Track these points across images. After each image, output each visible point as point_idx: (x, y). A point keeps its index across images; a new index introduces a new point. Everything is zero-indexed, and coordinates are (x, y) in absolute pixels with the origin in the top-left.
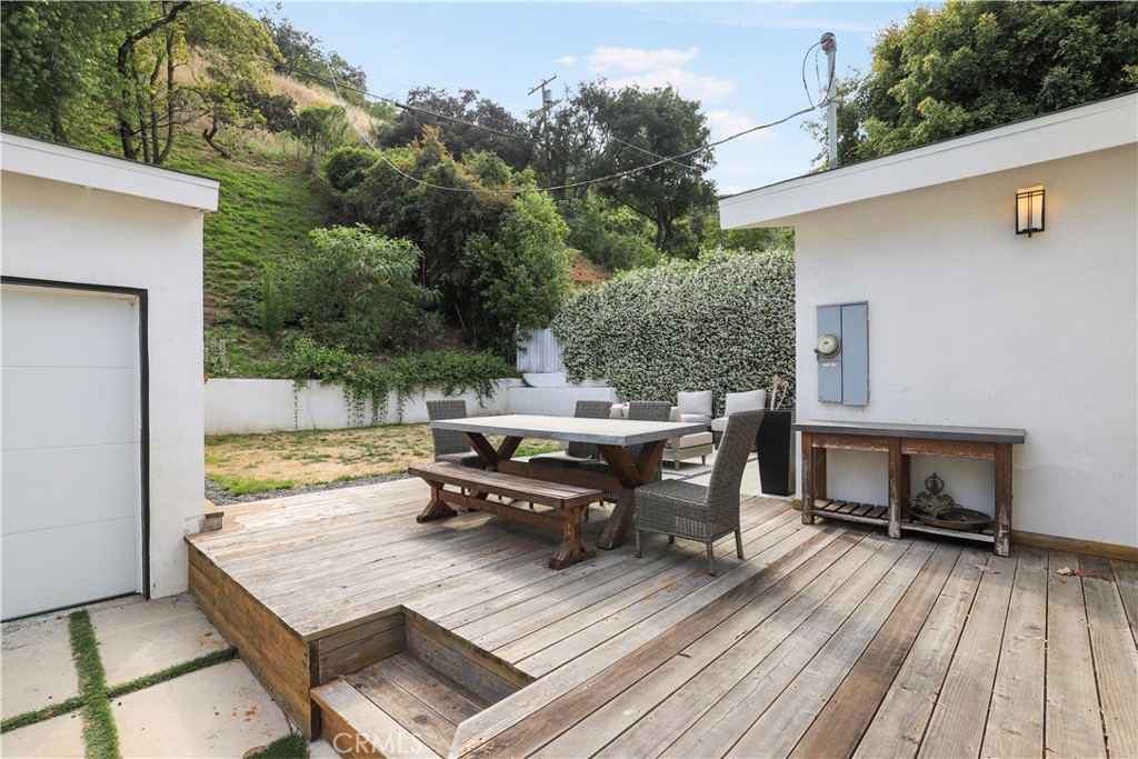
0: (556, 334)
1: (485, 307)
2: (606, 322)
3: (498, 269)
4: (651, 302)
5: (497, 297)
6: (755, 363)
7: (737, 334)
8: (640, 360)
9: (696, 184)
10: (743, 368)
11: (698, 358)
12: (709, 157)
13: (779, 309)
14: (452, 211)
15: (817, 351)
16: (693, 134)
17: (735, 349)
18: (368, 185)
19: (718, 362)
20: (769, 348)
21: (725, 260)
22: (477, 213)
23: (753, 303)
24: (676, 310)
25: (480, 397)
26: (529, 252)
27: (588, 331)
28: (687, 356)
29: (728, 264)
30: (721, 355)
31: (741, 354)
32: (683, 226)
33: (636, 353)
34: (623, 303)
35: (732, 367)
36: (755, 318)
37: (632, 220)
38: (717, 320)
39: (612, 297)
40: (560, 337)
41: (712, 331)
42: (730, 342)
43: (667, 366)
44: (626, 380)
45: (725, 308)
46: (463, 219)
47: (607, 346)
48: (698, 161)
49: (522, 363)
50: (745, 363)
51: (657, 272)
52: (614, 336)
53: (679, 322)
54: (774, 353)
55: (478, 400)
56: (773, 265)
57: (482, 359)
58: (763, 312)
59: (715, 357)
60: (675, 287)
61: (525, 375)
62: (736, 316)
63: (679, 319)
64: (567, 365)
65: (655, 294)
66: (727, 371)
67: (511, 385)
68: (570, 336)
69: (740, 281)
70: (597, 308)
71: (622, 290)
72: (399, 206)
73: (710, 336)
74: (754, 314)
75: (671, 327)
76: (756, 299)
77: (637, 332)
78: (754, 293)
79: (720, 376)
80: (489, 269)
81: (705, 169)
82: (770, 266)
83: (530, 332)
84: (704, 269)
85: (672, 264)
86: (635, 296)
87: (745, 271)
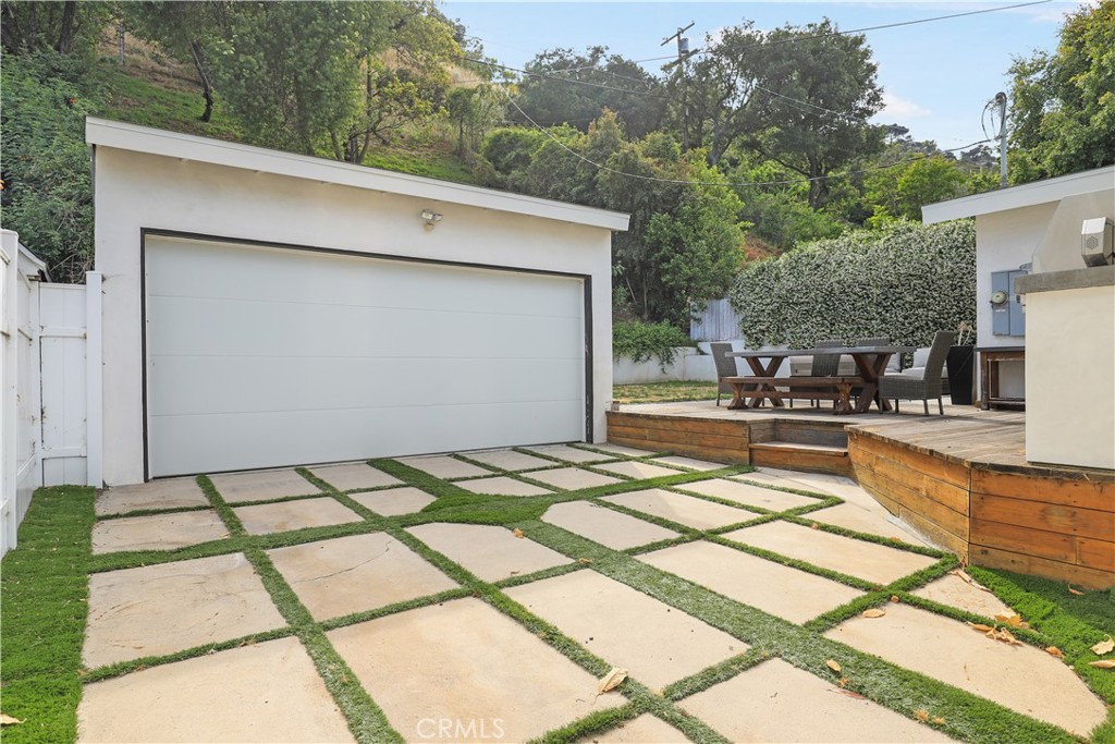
0: (733, 303)
1: (663, 280)
2: (788, 291)
3: (677, 244)
4: (835, 271)
5: (676, 270)
6: (941, 323)
7: (923, 298)
8: (823, 325)
9: (857, 130)
10: (929, 328)
11: (883, 321)
12: (875, 98)
13: (964, 274)
14: (634, 192)
15: (991, 302)
16: (855, 74)
17: (920, 311)
18: (535, 167)
19: (903, 324)
20: (955, 309)
21: (910, 230)
22: (659, 193)
23: (939, 269)
24: (862, 278)
25: (662, 363)
26: (707, 227)
27: (769, 300)
28: (872, 319)
29: (913, 235)
30: (906, 318)
31: (927, 316)
32: (841, 180)
33: (819, 319)
34: (806, 273)
35: (917, 328)
36: (941, 282)
37: (775, 174)
38: (903, 285)
39: (793, 268)
40: (737, 306)
41: (898, 296)
42: (916, 305)
43: (852, 330)
44: (809, 344)
45: (911, 275)
46: (646, 199)
47: (789, 313)
48: (861, 104)
49: (696, 333)
50: (931, 324)
51: (841, 242)
52: (796, 304)
53: (864, 289)
54: (960, 313)
55: (661, 367)
56: (958, 234)
57: (664, 328)
58: (948, 277)
59: (901, 319)
60: (860, 257)
61: (700, 344)
62: (923, 281)
63: (863, 286)
64: (745, 332)
65: (839, 264)
66: (913, 332)
67: (688, 353)
68: (749, 305)
69: (926, 250)
70: (777, 278)
71: (805, 261)
72: (568, 187)
73: (895, 301)
74: (939, 279)
75: (855, 294)
76: (942, 266)
77: (820, 300)
78: (940, 260)
79: (905, 337)
80: (670, 245)
81: (870, 113)
82: (955, 235)
83: (706, 302)
84: (889, 240)
85: (855, 235)
86: (819, 266)
87: (930, 240)
